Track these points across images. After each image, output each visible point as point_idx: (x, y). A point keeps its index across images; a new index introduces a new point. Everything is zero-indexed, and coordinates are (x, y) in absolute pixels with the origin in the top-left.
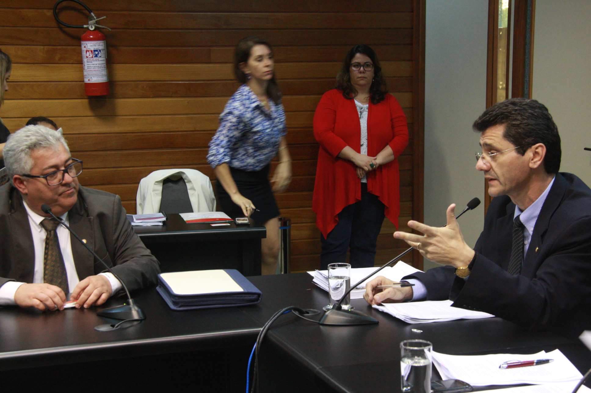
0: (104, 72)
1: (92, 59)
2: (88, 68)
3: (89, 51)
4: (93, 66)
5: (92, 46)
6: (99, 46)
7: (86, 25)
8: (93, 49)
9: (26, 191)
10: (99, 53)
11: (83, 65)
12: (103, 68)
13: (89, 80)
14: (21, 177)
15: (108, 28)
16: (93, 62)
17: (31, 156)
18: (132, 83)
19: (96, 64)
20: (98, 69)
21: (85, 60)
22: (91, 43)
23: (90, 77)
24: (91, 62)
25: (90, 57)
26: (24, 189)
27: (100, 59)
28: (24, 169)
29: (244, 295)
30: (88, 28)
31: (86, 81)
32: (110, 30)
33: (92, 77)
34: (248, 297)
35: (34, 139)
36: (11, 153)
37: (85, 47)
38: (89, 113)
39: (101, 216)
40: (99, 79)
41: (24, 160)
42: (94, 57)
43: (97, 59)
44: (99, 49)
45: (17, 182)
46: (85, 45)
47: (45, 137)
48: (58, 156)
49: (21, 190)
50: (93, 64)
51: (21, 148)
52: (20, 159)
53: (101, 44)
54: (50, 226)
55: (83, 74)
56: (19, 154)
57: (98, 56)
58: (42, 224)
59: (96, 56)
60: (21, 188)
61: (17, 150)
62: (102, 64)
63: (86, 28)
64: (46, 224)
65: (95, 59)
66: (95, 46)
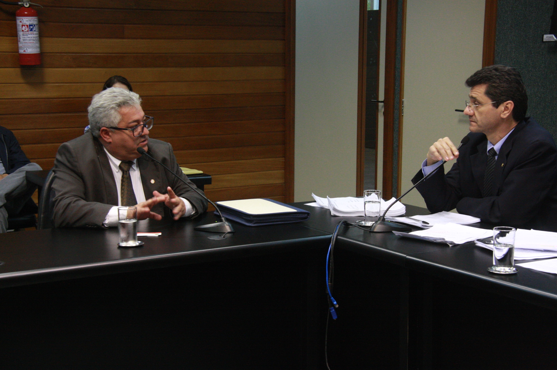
0: (38, 45)
1: (27, 32)
2: (23, 41)
3: (24, 25)
4: (29, 38)
5: (28, 21)
6: (34, 21)
7: (20, 2)
8: (28, 24)
9: (110, 140)
10: (34, 27)
11: (19, 38)
12: (37, 41)
13: (24, 51)
14: (108, 129)
15: (41, 6)
16: (28, 35)
17: (119, 112)
18: (58, 54)
19: (31, 37)
20: (32, 42)
21: (21, 33)
22: (27, 18)
23: (26, 48)
24: (27, 36)
25: (25, 30)
26: (108, 139)
27: (35, 33)
28: (113, 122)
29: (298, 214)
30: (23, 6)
31: (21, 51)
32: (42, 7)
33: (28, 48)
34: (300, 216)
35: (120, 99)
36: (101, 109)
37: (21, 22)
38: (21, 80)
39: (164, 160)
40: (34, 50)
41: (113, 116)
42: (30, 31)
43: (32, 32)
44: (34, 24)
45: (103, 133)
46: (21, 20)
47: (130, 97)
48: (138, 113)
49: (105, 139)
50: (29, 37)
51: (111, 106)
52: (110, 114)
53: (35, 19)
54: (125, 168)
55: (18, 45)
56: (109, 111)
57: (33, 30)
58: (120, 167)
59: (31, 30)
60: (105, 138)
61: (108, 107)
62: (36, 37)
63: (20, 5)
64: (123, 166)
65: (30, 32)
66: (31, 21)
